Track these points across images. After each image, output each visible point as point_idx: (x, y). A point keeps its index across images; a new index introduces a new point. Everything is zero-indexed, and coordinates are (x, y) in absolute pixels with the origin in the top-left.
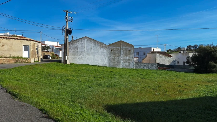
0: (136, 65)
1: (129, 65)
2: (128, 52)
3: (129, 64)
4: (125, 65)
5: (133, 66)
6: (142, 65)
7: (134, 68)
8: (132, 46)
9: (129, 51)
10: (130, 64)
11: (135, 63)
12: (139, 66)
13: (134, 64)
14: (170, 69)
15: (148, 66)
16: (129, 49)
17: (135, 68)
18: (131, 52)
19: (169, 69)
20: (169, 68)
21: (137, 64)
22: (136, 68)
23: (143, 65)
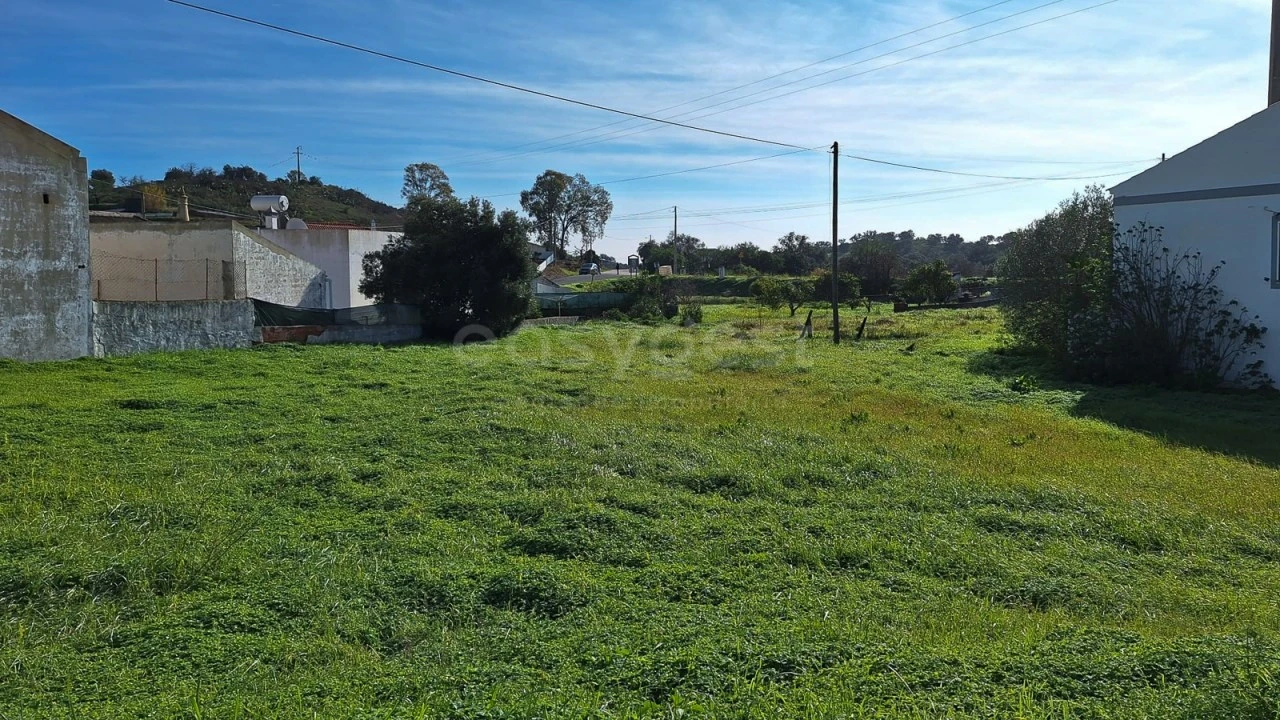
0: (107, 326)
1: (51, 331)
2: (35, 211)
3: (50, 322)
4: (15, 334)
5: (84, 338)
6: (155, 324)
7: (91, 349)
8: (71, 157)
9: (46, 199)
10: (60, 325)
11: (102, 311)
12: (135, 330)
13: (91, 318)
14: (326, 335)
15: (199, 322)
16: (48, 180)
17: (99, 351)
18: (63, 212)
19: (319, 334)
20: (319, 328)
21: (120, 318)
22: (109, 348)
23: (162, 317)
